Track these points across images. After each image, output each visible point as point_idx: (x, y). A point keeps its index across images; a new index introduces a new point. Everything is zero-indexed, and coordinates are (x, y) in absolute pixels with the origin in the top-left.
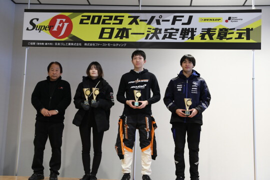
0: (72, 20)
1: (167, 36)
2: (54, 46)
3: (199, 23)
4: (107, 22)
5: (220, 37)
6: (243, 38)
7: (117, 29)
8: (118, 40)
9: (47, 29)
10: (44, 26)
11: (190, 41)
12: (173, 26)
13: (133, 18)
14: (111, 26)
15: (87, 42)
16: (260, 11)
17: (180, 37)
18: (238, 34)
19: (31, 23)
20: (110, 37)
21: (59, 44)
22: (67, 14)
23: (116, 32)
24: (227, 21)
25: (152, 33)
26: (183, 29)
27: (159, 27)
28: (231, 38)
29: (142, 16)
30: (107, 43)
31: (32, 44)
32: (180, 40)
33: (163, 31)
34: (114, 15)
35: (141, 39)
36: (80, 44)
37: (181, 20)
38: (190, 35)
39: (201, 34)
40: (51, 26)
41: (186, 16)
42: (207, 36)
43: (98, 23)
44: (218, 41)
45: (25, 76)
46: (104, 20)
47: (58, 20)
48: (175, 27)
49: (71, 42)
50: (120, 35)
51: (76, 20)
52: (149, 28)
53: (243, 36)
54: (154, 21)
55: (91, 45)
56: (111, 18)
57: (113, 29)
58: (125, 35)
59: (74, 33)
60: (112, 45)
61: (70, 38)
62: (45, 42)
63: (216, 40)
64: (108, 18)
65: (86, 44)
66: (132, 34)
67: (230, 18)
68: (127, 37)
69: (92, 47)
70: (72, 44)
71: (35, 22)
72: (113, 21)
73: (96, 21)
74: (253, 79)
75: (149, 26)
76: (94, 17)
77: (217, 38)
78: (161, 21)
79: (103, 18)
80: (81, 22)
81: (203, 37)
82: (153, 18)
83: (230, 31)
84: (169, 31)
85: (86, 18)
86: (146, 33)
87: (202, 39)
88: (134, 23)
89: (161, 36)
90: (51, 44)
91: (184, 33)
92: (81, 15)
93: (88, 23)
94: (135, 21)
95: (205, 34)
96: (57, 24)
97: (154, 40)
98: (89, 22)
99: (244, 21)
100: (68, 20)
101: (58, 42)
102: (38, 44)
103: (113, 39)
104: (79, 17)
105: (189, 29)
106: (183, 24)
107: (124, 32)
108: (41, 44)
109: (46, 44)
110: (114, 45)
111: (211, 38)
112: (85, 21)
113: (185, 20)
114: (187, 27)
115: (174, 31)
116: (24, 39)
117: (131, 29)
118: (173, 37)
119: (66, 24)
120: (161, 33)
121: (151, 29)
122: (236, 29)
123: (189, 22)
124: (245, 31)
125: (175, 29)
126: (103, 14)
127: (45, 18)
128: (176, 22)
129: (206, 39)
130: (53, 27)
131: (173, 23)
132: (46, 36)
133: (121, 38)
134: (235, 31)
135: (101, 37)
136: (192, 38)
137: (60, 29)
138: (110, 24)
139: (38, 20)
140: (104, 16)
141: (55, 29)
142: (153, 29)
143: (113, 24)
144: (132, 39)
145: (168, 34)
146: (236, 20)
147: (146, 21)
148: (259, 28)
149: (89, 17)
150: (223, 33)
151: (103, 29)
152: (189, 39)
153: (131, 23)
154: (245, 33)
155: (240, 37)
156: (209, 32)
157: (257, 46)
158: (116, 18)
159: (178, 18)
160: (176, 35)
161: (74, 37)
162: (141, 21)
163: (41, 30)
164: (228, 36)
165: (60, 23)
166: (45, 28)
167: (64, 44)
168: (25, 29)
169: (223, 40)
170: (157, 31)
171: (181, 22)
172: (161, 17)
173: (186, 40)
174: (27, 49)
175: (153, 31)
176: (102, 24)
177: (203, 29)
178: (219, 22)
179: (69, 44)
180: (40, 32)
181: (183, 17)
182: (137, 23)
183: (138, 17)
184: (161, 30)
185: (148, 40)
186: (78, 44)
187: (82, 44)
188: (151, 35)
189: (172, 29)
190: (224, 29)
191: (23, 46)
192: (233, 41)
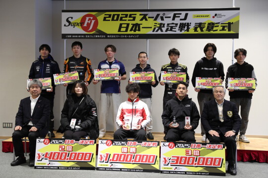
0: (98, 18)
1: (169, 29)
2: (85, 38)
3: (193, 19)
4: (123, 19)
5: (209, 29)
7: (132, 24)
8: (132, 32)
11: (186, 32)
12: (173, 22)
13: (142, 16)
14: (127, 22)
15: (109, 35)
16: (238, 9)
17: (179, 30)
18: (222, 27)
19: (67, 20)
20: (126, 31)
21: (89, 36)
22: (93, 13)
23: (130, 26)
24: (213, 17)
25: (157, 27)
26: (181, 23)
27: (163, 22)
28: (217, 30)
29: (150, 14)
30: (124, 35)
31: (69, 36)
32: (178, 32)
34: (129, 13)
35: (150, 32)
36: (104, 36)
37: (179, 17)
38: (186, 28)
39: (194, 27)
40: (82, 23)
41: (184, 13)
42: (199, 29)
43: (117, 20)
44: (207, 32)
46: (122, 18)
47: (87, 18)
48: (175, 22)
49: (97, 35)
50: (134, 29)
51: (100, 18)
53: (225, 29)
54: (159, 17)
55: (112, 36)
56: (126, 16)
57: (128, 25)
58: (137, 29)
59: (99, 27)
60: (128, 37)
61: (97, 32)
63: (205, 32)
64: (124, 16)
65: (108, 36)
66: (142, 28)
67: (216, 15)
68: (139, 30)
69: (113, 38)
71: (70, 19)
72: (128, 18)
73: (115, 19)
75: (155, 22)
76: (114, 15)
77: (206, 30)
78: (164, 18)
79: (120, 16)
80: (105, 19)
81: (196, 30)
82: (158, 15)
83: (216, 25)
84: (170, 25)
85: (108, 16)
86: (153, 27)
88: (144, 20)
90: (83, 36)
91: (182, 26)
92: (104, 14)
93: (109, 20)
94: (144, 18)
95: (198, 27)
96: (87, 21)
97: (159, 32)
98: (111, 19)
99: (227, 16)
100: (95, 18)
101: (87, 35)
102: (73, 36)
103: (129, 32)
104: (103, 16)
106: (181, 20)
107: (137, 27)
108: (75, 36)
109: (79, 36)
110: (130, 37)
111: (202, 30)
112: (107, 19)
113: (182, 16)
114: (184, 22)
115: (174, 25)
116: (62, 33)
117: (142, 24)
118: (173, 30)
119: (93, 21)
120: (164, 27)
121: (156, 24)
122: (220, 23)
123: (185, 19)
124: (227, 25)
126: (120, 13)
127: (77, 17)
128: (176, 18)
129: (198, 31)
130: (84, 23)
131: (173, 19)
132: (79, 30)
133: (135, 31)
134: (220, 25)
135: (119, 30)
136: (188, 30)
137: (89, 25)
138: (126, 20)
139: (72, 18)
140: (122, 15)
141: (85, 25)
143: (129, 20)
144: (143, 31)
146: (220, 16)
147: (153, 17)
148: (238, 22)
149: (110, 16)
150: (211, 26)
151: (121, 25)
153: (142, 20)
155: (223, 29)
156: (200, 25)
157: (236, 36)
158: (130, 16)
159: (177, 15)
160: (175, 28)
161: (100, 31)
162: (149, 17)
164: (215, 29)
165: (89, 21)
166: (78, 24)
167: (92, 37)
168: (63, 25)
170: (161, 26)
171: (179, 19)
172: (164, 14)
173: (183, 32)
174: (65, 40)
175: (159, 26)
176: (120, 20)
177: (195, 23)
178: (208, 18)
179: (96, 36)
180: (74, 27)
181: (181, 14)
182: (146, 20)
183: (147, 15)
184: (164, 24)
185: (155, 33)
186: (102, 36)
187: (106, 36)
188: (157, 29)
189: (173, 24)
190: (211, 23)
191: (63, 38)
192: (218, 32)
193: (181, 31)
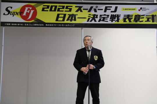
0: (36, 8)
1: (102, 20)
2: (24, 26)
3: (122, 11)
4: (61, 10)
5: (136, 20)
6: (150, 21)
7: (68, 15)
8: (69, 22)
9: (18, 14)
10: (17, 12)
11: (117, 23)
12: (105, 13)
13: (78, 8)
14: (64, 13)
15: (48, 23)
17: (110, 20)
18: (147, 19)
20: (63, 20)
21: (27, 25)
22: (33, 4)
23: (67, 17)
24: (139, 10)
25: (91, 18)
26: (112, 15)
27: (96, 13)
28: (143, 21)
29: (85, 6)
30: (61, 24)
31: (8, 24)
32: (110, 22)
33: (99, 16)
34: (66, 5)
35: (85, 21)
37: (110, 9)
38: (116, 19)
39: (123, 18)
40: (21, 12)
41: (114, 7)
42: (127, 20)
43: (55, 10)
44: (135, 23)
45: (3, 47)
46: (59, 9)
47: (27, 8)
49: (36, 23)
50: (70, 19)
51: (39, 8)
52: (89, 15)
53: (150, 20)
54: (93, 9)
55: (50, 25)
56: (63, 7)
57: (65, 15)
58: (73, 19)
59: (38, 17)
60: (65, 25)
61: (36, 21)
62: (17, 23)
63: (133, 22)
64: (62, 7)
65: (46, 25)
66: (78, 18)
67: (141, 8)
68: (75, 20)
69: (51, 27)
70: (37, 25)
72: (65, 10)
73: (53, 9)
75: (89, 13)
76: (52, 7)
77: (134, 21)
78: (97, 10)
79: (58, 7)
80: (43, 10)
81: (125, 21)
82: (92, 8)
83: (141, 17)
84: (102, 16)
85: (46, 7)
86: (88, 18)
87: (124, 22)
88: (79, 11)
89: (97, 19)
90: (22, 24)
91: (113, 17)
92: (43, 5)
93: (48, 11)
94: (80, 9)
95: (126, 18)
96: (26, 11)
97: (93, 22)
98: (49, 9)
99: (150, 10)
100: (34, 8)
101: (26, 23)
102: (13, 24)
103: (66, 22)
104: (41, 7)
105: (116, 15)
106: (112, 12)
107: (73, 17)
108: (14, 24)
109: (18, 25)
110: (66, 25)
112: (45, 9)
113: (113, 9)
114: (114, 14)
115: (106, 16)
116: (1, 21)
117: (77, 15)
118: (105, 20)
119: (32, 11)
120: (97, 18)
121: (90, 15)
122: (145, 15)
123: (115, 11)
125: (106, 15)
126: (58, 5)
127: (17, 7)
128: (107, 10)
129: (126, 22)
130: (23, 13)
131: (105, 11)
132: (18, 19)
133: (71, 20)
134: (145, 17)
135: (57, 20)
136: (118, 21)
137: (28, 14)
138: (63, 11)
139: (11, 8)
140: (59, 6)
141: (25, 14)
142: (92, 15)
144: (78, 21)
145: (102, 18)
146: (145, 9)
147: (87, 9)
150: (138, 18)
151: (58, 15)
152: (116, 21)
153: (77, 11)
154: (151, 18)
155: (148, 21)
156: (128, 17)
158: (67, 7)
159: (108, 8)
160: (107, 19)
161: (38, 20)
162: (84, 9)
163: (14, 15)
164: (141, 20)
165: (28, 10)
166: (17, 13)
167: (31, 25)
168: (2, 14)
169: (138, 22)
170: (95, 17)
171: (110, 11)
173: (114, 22)
174: (4, 28)
175: (92, 16)
176: (57, 11)
177: (124, 15)
179: (35, 25)
180: (13, 16)
181: (111, 7)
182: (81, 11)
183: (82, 7)
184: (97, 16)
185: (89, 22)
186: (41, 25)
187: (44, 25)
188: (91, 19)
189: (105, 15)
190: (137, 15)
191: (1, 26)
192: (144, 23)
193: (112, 21)
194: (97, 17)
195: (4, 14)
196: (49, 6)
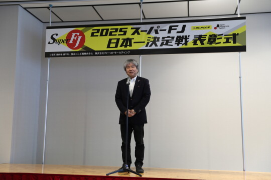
0: (85, 34)
1: (165, 43)
2: (70, 56)
3: (192, 31)
4: (113, 33)
5: (210, 42)
6: (230, 42)
7: (122, 39)
8: (123, 48)
11: (184, 46)
12: (169, 35)
13: (134, 30)
14: (117, 37)
15: (97, 51)
16: (244, 18)
17: (175, 44)
18: (226, 39)
19: (52, 38)
20: (116, 46)
21: (74, 54)
22: (80, 29)
23: (121, 42)
24: (215, 28)
26: (178, 37)
27: (157, 36)
28: (220, 43)
29: (143, 27)
30: (114, 51)
31: (53, 55)
32: (175, 46)
33: (160, 39)
34: (119, 27)
35: (142, 47)
36: (92, 53)
37: (176, 29)
38: (184, 42)
39: (193, 40)
40: (68, 40)
41: (181, 25)
42: (198, 42)
43: (106, 35)
44: (209, 45)
45: (48, 82)
46: (111, 32)
47: (74, 34)
48: (171, 35)
49: (84, 52)
50: (124, 44)
51: (88, 34)
52: (148, 38)
53: (230, 41)
54: (153, 31)
55: (101, 53)
56: (116, 30)
57: (118, 40)
58: (128, 44)
59: (86, 44)
60: (118, 53)
61: (83, 49)
62: (63, 53)
63: (206, 45)
64: (114, 30)
65: (96, 53)
66: (134, 43)
67: (218, 26)
68: (130, 45)
69: (102, 55)
70: (85, 54)
71: (55, 36)
72: (118, 33)
73: (104, 34)
74: (240, 77)
75: (149, 36)
76: (103, 30)
77: (207, 43)
78: (159, 31)
79: (110, 30)
80: (92, 35)
81: (195, 43)
82: (152, 28)
83: (218, 37)
84: (165, 39)
85: (96, 31)
86: (146, 42)
87: (194, 45)
88: (136, 34)
90: (68, 54)
91: (178, 40)
92: (92, 29)
93: (98, 36)
94: (137, 31)
95: (197, 40)
96: (73, 38)
97: (154, 47)
98: (99, 34)
99: (231, 27)
100: (82, 34)
101: (73, 52)
102: (58, 55)
103: (119, 48)
104: (90, 31)
105: (183, 36)
106: (178, 32)
107: (128, 42)
108: (60, 54)
109: (64, 54)
110: (120, 53)
112: (95, 34)
113: (180, 29)
114: (181, 34)
115: (170, 39)
116: (46, 51)
117: (133, 39)
118: (169, 44)
119: (80, 38)
121: (150, 38)
122: (224, 35)
123: (183, 31)
124: (232, 36)
125: (171, 37)
126: (110, 27)
127: (63, 33)
128: (172, 31)
129: (197, 45)
130: (70, 40)
131: (169, 32)
132: (64, 48)
133: (126, 46)
134: (223, 37)
135: (108, 46)
136: (186, 44)
137: (75, 41)
138: (116, 35)
139: (57, 35)
140: (111, 29)
141: (71, 42)
142: (152, 38)
143: (119, 35)
144: (135, 47)
145: (165, 42)
146: (223, 27)
147: (146, 31)
148: (245, 33)
149: (98, 31)
150: (213, 38)
151: (110, 40)
153: (133, 34)
154: (231, 38)
155: (227, 42)
156: (200, 38)
157: (243, 49)
158: (121, 30)
159: (173, 28)
160: (172, 42)
161: (87, 48)
162: (142, 31)
163: (60, 43)
164: (217, 41)
165: (75, 37)
166: (63, 41)
167: (78, 54)
168: (47, 42)
170: (156, 40)
171: (176, 31)
172: (158, 27)
173: (181, 46)
174: (49, 59)
175: (152, 40)
176: (109, 35)
177: (195, 36)
178: (209, 29)
179: (83, 54)
180: (59, 45)
181: (177, 26)
182: (139, 34)
183: (139, 28)
184: (159, 38)
185: (148, 48)
186: (89, 54)
187: (93, 53)
188: (150, 43)
189: (169, 37)
190: (213, 35)
191: (46, 57)
192: (222, 45)
194: (158, 41)
195: (49, 43)
196: (99, 30)
